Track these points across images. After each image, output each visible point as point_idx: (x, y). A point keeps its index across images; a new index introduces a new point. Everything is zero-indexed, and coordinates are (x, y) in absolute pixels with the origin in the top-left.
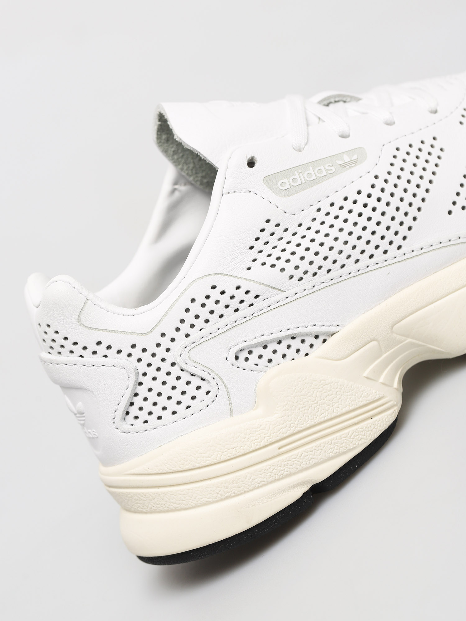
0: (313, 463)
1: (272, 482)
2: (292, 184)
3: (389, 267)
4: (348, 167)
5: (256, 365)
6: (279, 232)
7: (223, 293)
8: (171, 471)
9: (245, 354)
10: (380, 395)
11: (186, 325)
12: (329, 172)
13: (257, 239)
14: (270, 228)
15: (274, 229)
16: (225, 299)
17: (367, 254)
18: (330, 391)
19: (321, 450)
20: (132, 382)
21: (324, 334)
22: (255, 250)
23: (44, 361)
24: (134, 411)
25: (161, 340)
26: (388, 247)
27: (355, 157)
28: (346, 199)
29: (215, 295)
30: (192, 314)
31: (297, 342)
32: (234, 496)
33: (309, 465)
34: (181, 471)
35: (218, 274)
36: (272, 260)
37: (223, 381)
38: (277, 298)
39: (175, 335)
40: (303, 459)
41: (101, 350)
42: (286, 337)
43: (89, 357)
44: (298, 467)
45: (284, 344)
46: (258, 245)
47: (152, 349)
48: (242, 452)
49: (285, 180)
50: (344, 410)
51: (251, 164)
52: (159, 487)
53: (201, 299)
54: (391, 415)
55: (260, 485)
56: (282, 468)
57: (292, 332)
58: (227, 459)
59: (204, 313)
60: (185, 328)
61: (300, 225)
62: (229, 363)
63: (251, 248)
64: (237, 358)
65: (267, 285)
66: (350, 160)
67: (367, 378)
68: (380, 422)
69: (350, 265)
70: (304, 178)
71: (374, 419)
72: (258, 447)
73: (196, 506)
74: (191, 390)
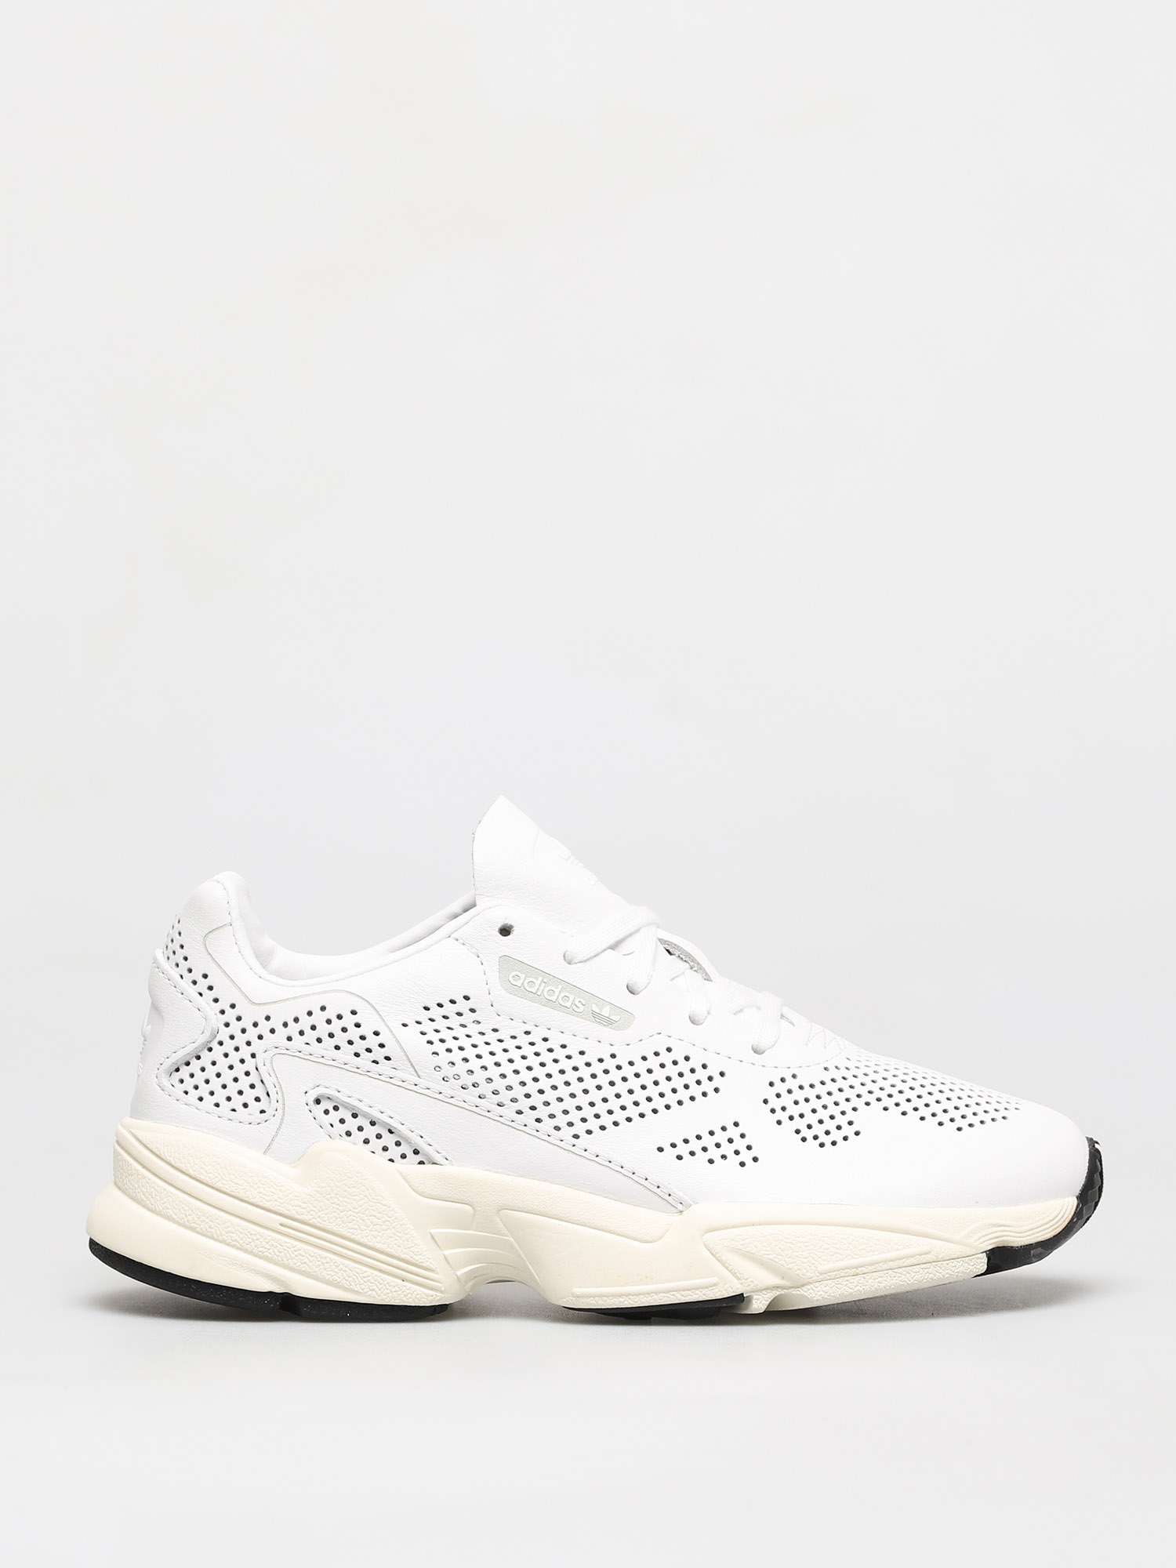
0: (304, 1269)
1: (246, 1251)
2: (526, 985)
3: (546, 1143)
4: (598, 1021)
5: (332, 1125)
6: (468, 1017)
7: (358, 1025)
8: (164, 1158)
9: (330, 1106)
10: (432, 1266)
11: (297, 1027)
12: (574, 1007)
13: (440, 1005)
14: (463, 1006)
15: (466, 1011)
16: (354, 1033)
17: (536, 1114)
18: (380, 1213)
19: (323, 1264)
20: (202, 1039)
21: (425, 1155)
22: (428, 1014)
23: (155, 961)
24: (185, 1072)
25: (262, 1022)
26: (563, 1125)
27: (615, 1018)
28: (564, 1046)
29: (349, 1021)
30: (311, 1020)
31: (393, 1139)
32: (199, 1233)
33: (298, 1268)
34: (173, 1166)
35: (370, 1004)
36: (435, 1037)
37: (284, 1112)
38: (405, 1076)
39: (279, 1028)
40: (296, 1256)
41: (203, 984)
42: (384, 1124)
43: (186, 984)
44: (285, 1259)
45: (376, 1129)
46: (436, 1013)
47: (246, 1023)
48: (242, 1195)
49: (522, 976)
50: (378, 1246)
51: (505, 931)
52: (144, 1167)
53: (331, 1013)
54: (428, 1297)
55: (233, 1243)
56: (267, 1246)
57: (394, 1124)
58: (222, 1189)
59: (323, 1030)
60: (293, 1029)
61: (495, 1030)
62: (304, 1099)
63: (426, 1008)
64: (318, 1101)
65: (407, 1056)
66: (607, 1016)
67: (432, 1236)
68: (408, 1291)
69: (509, 1110)
70: (543, 990)
71: (404, 1283)
72: (260, 1204)
73: (158, 1213)
74: (248, 1097)
